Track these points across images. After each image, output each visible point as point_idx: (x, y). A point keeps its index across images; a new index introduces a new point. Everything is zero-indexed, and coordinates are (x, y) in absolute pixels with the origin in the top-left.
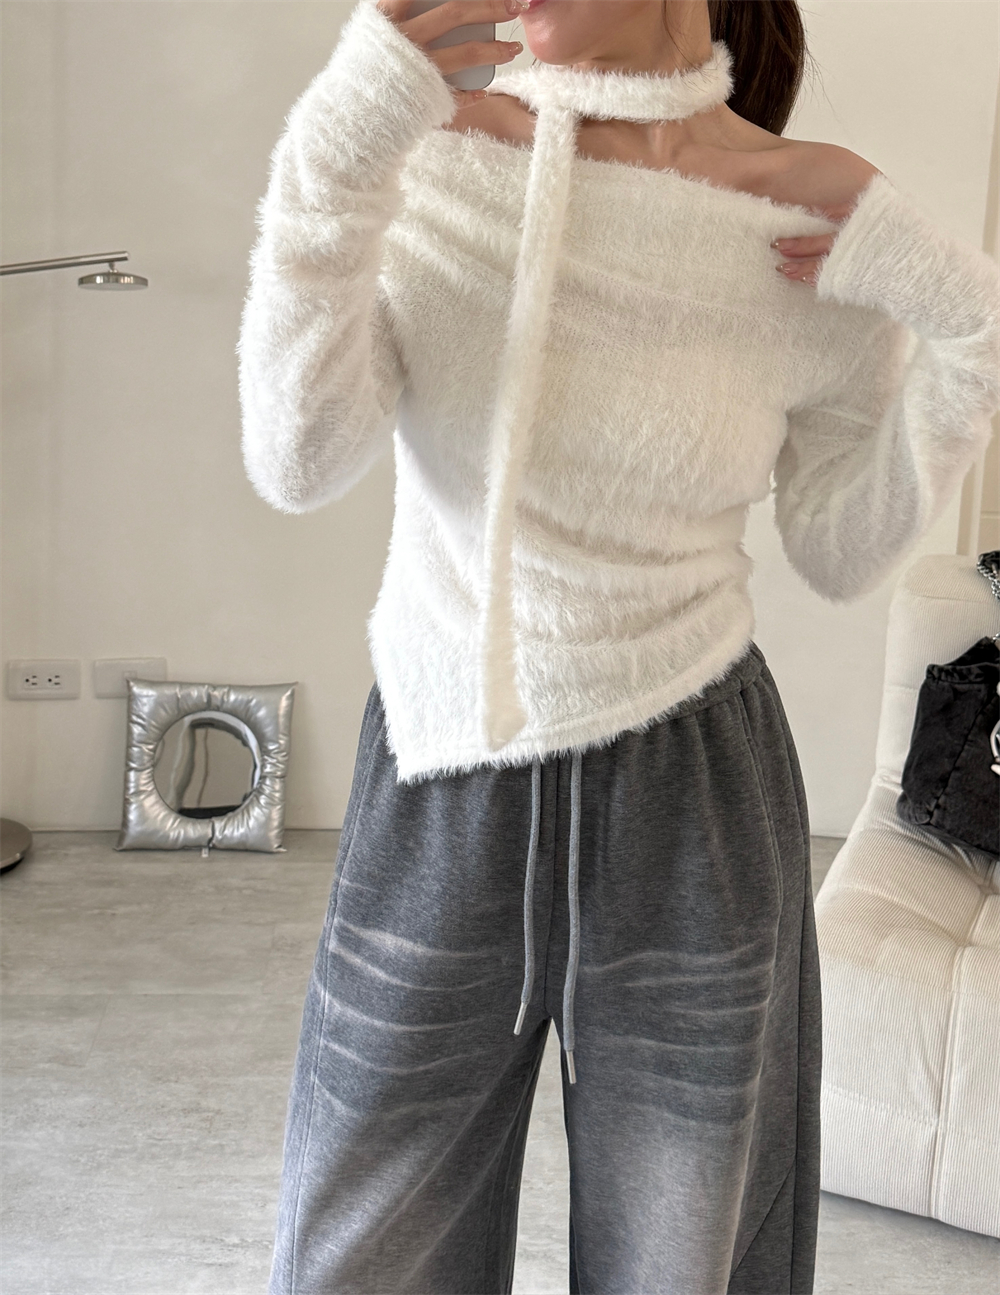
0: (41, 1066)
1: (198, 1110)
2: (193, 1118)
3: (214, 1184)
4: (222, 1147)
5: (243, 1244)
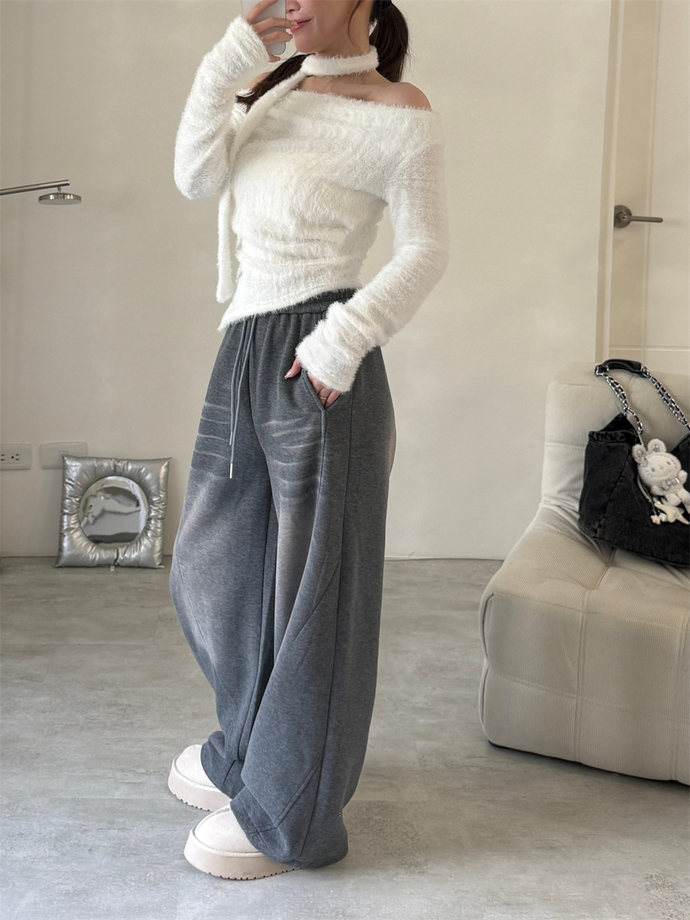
1: (116, 704)
2: (113, 709)
3: (128, 743)
4: (132, 723)
5: (148, 773)
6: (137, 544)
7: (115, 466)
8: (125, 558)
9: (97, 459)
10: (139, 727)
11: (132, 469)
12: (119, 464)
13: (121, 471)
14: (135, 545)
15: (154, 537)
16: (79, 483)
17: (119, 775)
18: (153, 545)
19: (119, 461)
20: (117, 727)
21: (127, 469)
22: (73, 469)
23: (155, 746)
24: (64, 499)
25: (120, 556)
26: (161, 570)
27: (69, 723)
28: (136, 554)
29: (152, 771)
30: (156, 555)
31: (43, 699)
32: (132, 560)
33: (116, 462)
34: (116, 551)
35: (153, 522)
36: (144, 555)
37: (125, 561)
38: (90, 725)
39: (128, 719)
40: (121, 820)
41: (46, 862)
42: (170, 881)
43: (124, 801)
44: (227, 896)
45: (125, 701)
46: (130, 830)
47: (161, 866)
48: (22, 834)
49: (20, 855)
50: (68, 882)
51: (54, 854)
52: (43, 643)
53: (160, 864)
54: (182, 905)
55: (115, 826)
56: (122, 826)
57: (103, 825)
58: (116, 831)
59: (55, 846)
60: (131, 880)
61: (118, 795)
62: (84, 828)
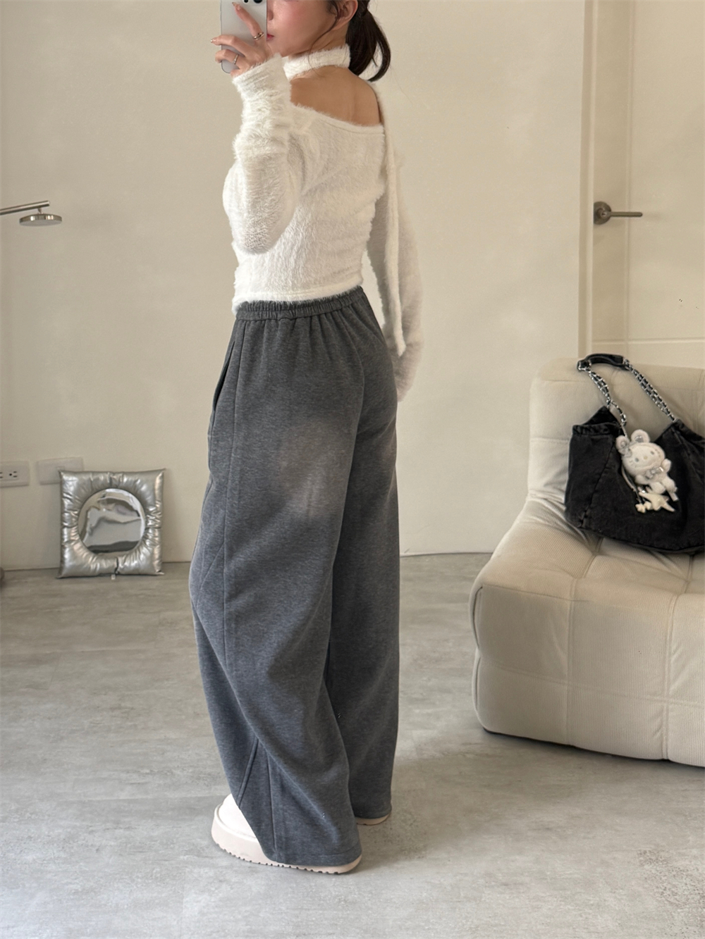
1: (119, 708)
2: (117, 713)
3: (132, 744)
4: (135, 726)
5: (152, 773)
6: (136, 552)
7: (111, 479)
8: (125, 567)
9: (93, 473)
10: (143, 729)
11: (127, 481)
12: (115, 477)
13: (117, 484)
14: (134, 554)
15: (153, 545)
16: (77, 497)
17: (124, 776)
18: (152, 554)
19: (114, 474)
20: (121, 730)
21: (123, 482)
22: (70, 483)
23: (158, 746)
24: (63, 512)
25: (120, 565)
26: (161, 577)
27: (74, 728)
28: (136, 562)
29: (156, 771)
30: (157, 562)
31: (49, 706)
32: (132, 569)
33: (111, 476)
34: (116, 560)
35: (150, 531)
36: (144, 563)
37: (126, 570)
38: (94, 729)
39: (131, 721)
40: (126, 820)
41: (55, 863)
42: (176, 876)
43: (130, 801)
44: (232, 888)
45: (128, 704)
46: (136, 828)
47: (167, 863)
48: (30, 838)
49: (30, 858)
50: (77, 881)
51: (63, 855)
52: (48, 652)
53: (167, 860)
54: (187, 899)
55: (121, 826)
56: (127, 826)
57: (109, 825)
58: (122, 831)
59: (63, 848)
60: (138, 877)
61: (124, 795)
62: (91, 829)
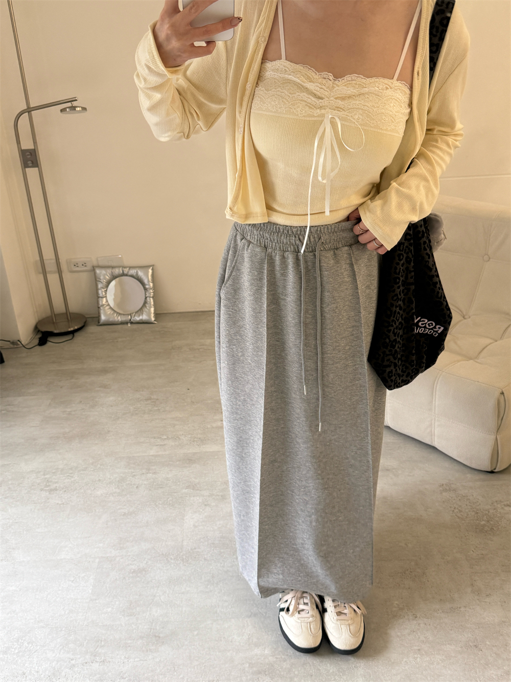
0: (97, 389)
1: (150, 399)
2: (149, 402)
3: (157, 421)
4: (159, 410)
5: (168, 438)
8: (135, 318)
10: (163, 411)
15: (150, 306)
17: (153, 440)
19: (125, 267)
20: (151, 412)
23: (172, 422)
24: (97, 289)
27: (125, 412)
29: (170, 437)
31: (111, 398)
37: (135, 320)
38: (136, 412)
39: (157, 407)
40: (153, 468)
41: (113, 496)
42: (180, 503)
43: (156, 456)
44: (212, 510)
45: (155, 397)
46: (159, 473)
47: (175, 494)
48: (100, 480)
49: (99, 493)
50: (125, 507)
51: (118, 491)
52: (111, 366)
53: (175, 493)
54: (187, 517)
55: (150, 472)
56: (154, 471)
57: (144, 471)
58: (151, 474)
59: (118, 486)
60: (159, 504)
61: (152, 452)
62: (134, 474)
